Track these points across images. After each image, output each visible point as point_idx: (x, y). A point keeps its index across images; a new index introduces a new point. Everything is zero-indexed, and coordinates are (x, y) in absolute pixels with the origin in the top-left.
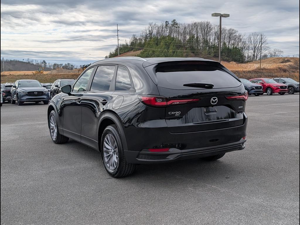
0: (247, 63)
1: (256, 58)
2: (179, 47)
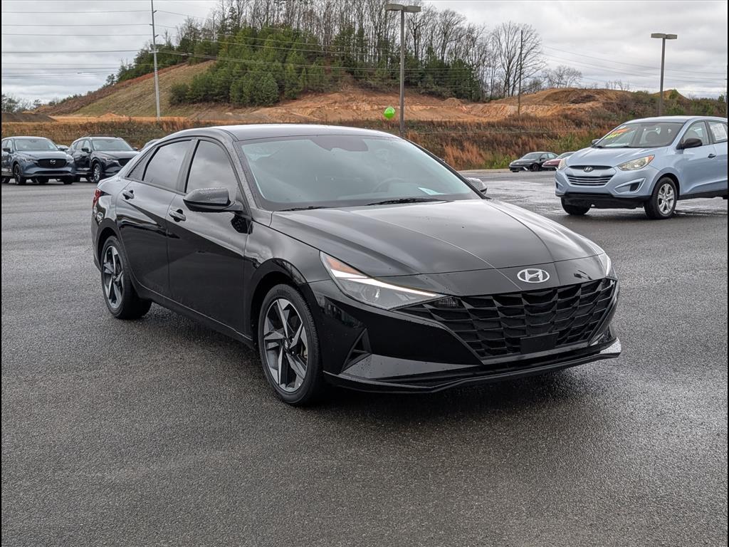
0: (489, 102)
1: (513, 88)
2: (313, 56)
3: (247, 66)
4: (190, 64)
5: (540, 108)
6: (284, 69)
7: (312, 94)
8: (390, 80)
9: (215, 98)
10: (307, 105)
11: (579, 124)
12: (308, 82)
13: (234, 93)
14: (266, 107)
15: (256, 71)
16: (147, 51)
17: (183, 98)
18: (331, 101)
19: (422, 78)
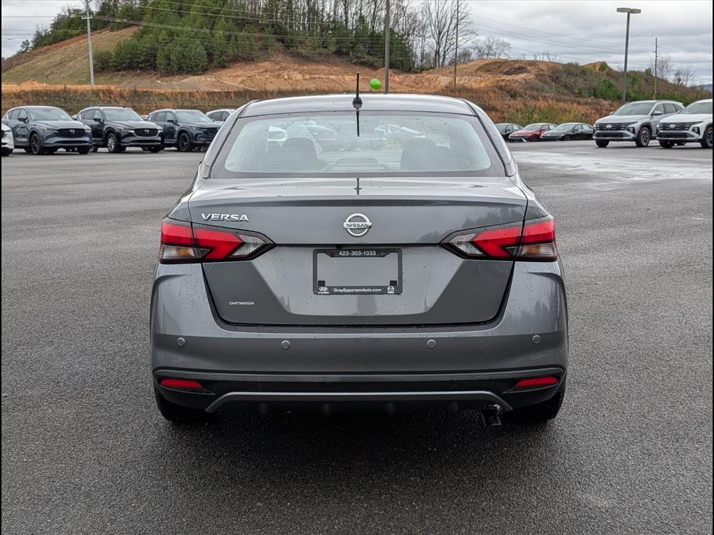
0: (420, 72)
1: (444, 59)
2: (241, 24)
3: (173, 33)
4: (112, 30)
5: (473, 79)
6: (213, 36)
7: (242, 62)
8: (322, 49)
9: (140, 65)
10: (237, 74)
11: (513, 95)
12: (238, 50)
13: (160, 61)
14: (194, 75)
15: (183, 38)
16: (64, 16)
17: (106, 65)
18: (262, 70)
19: (353, 48)
